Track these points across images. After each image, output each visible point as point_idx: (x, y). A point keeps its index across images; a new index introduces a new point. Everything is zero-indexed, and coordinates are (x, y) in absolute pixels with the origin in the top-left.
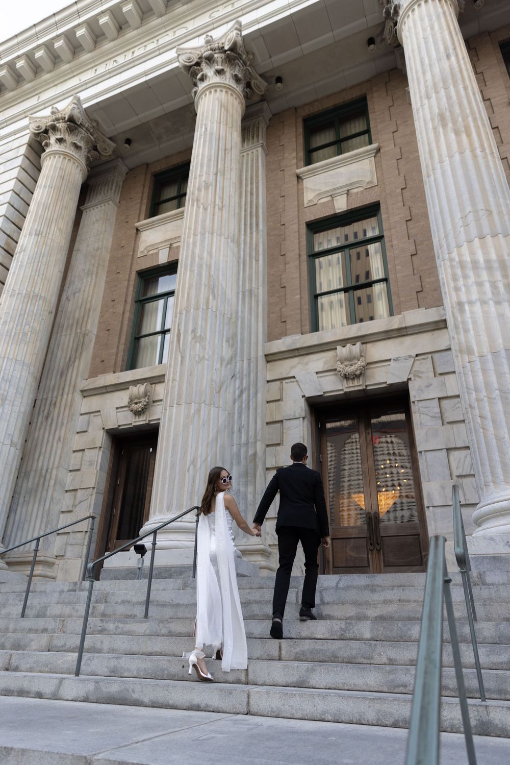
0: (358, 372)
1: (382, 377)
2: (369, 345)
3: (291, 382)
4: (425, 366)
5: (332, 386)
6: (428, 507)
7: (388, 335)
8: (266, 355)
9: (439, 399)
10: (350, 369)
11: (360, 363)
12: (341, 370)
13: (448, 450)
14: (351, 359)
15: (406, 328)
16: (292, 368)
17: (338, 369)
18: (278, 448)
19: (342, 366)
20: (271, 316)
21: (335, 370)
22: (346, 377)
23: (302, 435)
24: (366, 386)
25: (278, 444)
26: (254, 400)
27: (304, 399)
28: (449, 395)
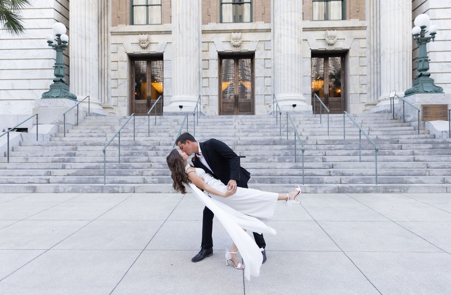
0: (239, 45)
1: (246, 48)
2: (243, 34)
3: (212, 44)
4: (261, 45)
5: (228, 48)
6: (256, 95)
7: (250, 31)
8: (202, 31)
9: (264, 59)
10: (236, 43)
11: (240, 41)
13: (265, 77)
14: (237, 39)
15: (257, 29)
16: (213, 38)
17: (232, 42)
18: (207, 70)
20: (204, 11)
21: (230, 42)
22: (234, 46)
24: (241, 50)
25: (207, 69)
27: (217, 52)
28: (268, 58)
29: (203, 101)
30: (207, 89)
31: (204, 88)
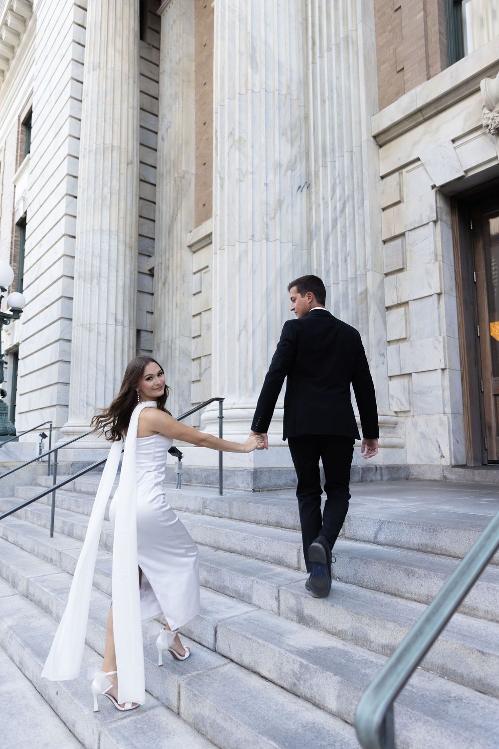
3: (414, 168)
8: (375, 137)
12: (490, 122)
16: (415, 144)
17: (484, 122)
18: (400, 275)
19: (491, 115)
21: (480, 127)
23: (433, 249)
25: (401, 270)
26: (360, 211)
27: (434, 191)
29: (393, 397)
30: (402, 345)
31: (392, 348)
